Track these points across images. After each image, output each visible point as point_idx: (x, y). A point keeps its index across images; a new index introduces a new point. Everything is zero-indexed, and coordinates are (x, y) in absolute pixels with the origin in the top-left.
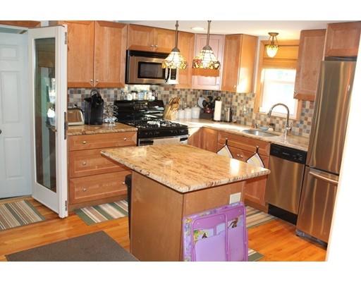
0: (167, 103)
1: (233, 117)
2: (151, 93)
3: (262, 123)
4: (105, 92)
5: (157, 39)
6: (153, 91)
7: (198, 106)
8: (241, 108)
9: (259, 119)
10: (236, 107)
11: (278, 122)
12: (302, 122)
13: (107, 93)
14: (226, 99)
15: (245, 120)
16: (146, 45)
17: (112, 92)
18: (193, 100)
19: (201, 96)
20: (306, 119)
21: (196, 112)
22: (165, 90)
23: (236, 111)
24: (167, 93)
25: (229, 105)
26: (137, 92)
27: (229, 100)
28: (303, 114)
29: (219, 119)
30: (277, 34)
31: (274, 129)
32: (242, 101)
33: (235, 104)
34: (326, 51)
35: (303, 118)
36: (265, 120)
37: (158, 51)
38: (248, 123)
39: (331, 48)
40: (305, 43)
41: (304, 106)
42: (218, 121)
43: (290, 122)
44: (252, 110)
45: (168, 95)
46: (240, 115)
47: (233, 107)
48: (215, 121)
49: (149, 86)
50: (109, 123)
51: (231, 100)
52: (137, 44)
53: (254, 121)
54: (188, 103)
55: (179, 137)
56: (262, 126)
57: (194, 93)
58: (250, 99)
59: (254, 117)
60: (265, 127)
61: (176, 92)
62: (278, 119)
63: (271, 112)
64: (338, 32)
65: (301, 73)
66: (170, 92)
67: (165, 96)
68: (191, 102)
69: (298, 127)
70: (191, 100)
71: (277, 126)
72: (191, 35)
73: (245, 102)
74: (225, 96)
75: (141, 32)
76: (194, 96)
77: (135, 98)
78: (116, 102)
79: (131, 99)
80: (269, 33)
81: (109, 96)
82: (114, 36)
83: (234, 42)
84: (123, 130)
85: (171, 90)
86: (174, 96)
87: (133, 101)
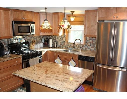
0: (30, 42)
1: (57, 45)
2: (23, 39)
3: (70, 47)
4: (3, 41)
5: (25, 16)
6: (24, 38)
7: (42, 42)
8: (60, 41)
9: (68, 45)
10: (58, 41)
11: (76, 46)
12: (86, 45)
13: (4, 41)
14: (53, 38)
15: (62, 46)
16: (21, 18)
17: (6, 40)
18: (40, 40)
19: (43, 38)
20: (88, 44)
21: (42, 44)
22: (29, 37)
23: (58, 43)
24: (30, 38)
25: (55, 41)
26: (17, 39)
27: (55, 38)
28: (86, 42)
29: (52, 47)
30: (74, 12)
31: (75, 49)
32: (60, 39)
33: (57, 40)
34: (99, 18)
35: (86, 43)
36: (71, 45)
37: (26, 21)
38: (63, 47)
39: (101, 17)
40: (87, 15)
41: (86, 39)
42: (51, 48)
43: (82, 45)
44: (65, 42)
45: (30, 39)
46: (60, 44)
47: (57, 41)
48: (50, 48)
49: (22, 36)
50: (7, 54)
51: (56, 38)
52: (16, 18)
53: (66, 46)
54: (38, 41)
55: (39, 57)
56: (70, 48)
57: (40, 37)
58: (64, 38)
59: (66, 45)
60: (71, 48)
61: (33, 37)
62: (76, 45)
63: (75, 42)
64: (103, 11)
65: (86, 27)
66: (31, 38)
67: (29, 39)
68: (39, 41)
69: (85, 47)
70: (39, 40)
71: (76, 47)
72: (38, 13)
73: (61, 39)
74: (52, 37)
75: (18, 13)
76: (40, 38)
77: (17, 42)
78: (9, 45)
79: (15, 42)
80: (71, 12)
81: (5, 42)
82: (6, 14)
83: (56, 16)
84: (15, 58)
85: (31, 37)
86: (33, 39)
87: (16, 43)
